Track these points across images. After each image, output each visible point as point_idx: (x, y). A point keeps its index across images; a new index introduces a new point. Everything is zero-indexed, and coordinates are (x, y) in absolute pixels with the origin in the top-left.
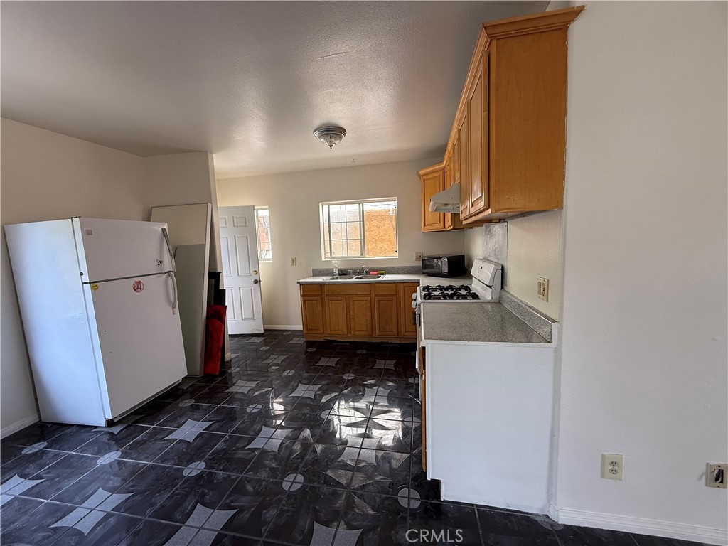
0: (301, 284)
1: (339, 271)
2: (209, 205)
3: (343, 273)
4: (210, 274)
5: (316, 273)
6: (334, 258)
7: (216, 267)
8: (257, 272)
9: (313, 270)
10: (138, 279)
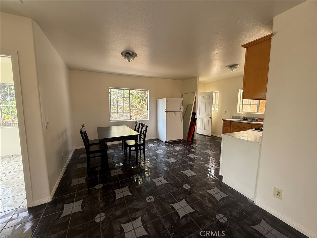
0: (223, 120)
1: (243, 118)
2: (196, 93)
3: (245, 119)
4: (193, 113)
5: (233, 117)
6: (243, 112)
7: (195, 111)
8: (211, 115)
9: (233, 116)
10: (175, 112)
